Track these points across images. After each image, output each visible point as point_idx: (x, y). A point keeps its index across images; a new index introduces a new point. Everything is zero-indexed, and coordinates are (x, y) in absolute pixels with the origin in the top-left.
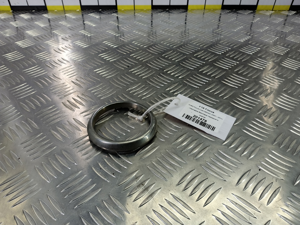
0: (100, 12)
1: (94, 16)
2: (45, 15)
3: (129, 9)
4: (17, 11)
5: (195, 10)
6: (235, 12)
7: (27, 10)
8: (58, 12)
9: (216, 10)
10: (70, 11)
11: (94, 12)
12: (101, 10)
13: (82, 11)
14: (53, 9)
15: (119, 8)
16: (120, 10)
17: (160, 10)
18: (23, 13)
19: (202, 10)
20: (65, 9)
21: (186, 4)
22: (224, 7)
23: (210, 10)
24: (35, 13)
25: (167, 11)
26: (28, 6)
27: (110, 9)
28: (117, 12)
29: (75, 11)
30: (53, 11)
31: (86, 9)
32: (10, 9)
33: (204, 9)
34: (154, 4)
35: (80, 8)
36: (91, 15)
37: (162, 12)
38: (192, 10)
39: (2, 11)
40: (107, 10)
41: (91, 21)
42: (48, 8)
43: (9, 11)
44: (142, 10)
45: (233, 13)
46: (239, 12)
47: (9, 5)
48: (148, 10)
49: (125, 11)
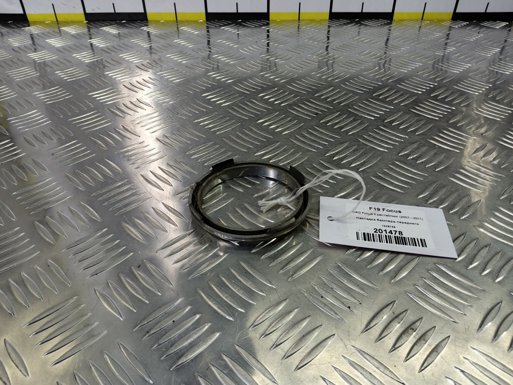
0: (240, 24)
1: (230, 30)
2: (145, 28)
3: (290, 19)
4: (96, 23)
5: (406, 20)
6: (477, 25)
7: (112, 21)
8: (167, 23)
9: (443, 21)
10: (188, 23)
11: (229, 24)
12: (240, 20)
13: (208, 23)
14: (158, 19)
15: (271, 17)
16: (275, 21)
17: (345, 21)
18: (106, 26)
19: (418, 20)
20: (178, 19)
21: (390, 11)
22: (457, 17)
23: (432, 21)
24: (127, 25)
25: (357, 23)
26: (115, 14)
27: (257, 20)
28: (268, 24)
29: (197, 22)
30: (157, 22)
31: (214, 19)
32: (83, 18)
33: (422, 19)
34: (333, 11)
35: (204, 18)
36: (226, 28)
37: (348, 24)
38: (400, 21)
39: (71, 22)
40: (251, 21)
41: (227, 39)
42: (149, 18)
43: (82, 22)
44: (313, 21)
45: (474, 27)
46: (486, 24)
47: (82, 12)
48: (324, 20)
49: (282, 22)
